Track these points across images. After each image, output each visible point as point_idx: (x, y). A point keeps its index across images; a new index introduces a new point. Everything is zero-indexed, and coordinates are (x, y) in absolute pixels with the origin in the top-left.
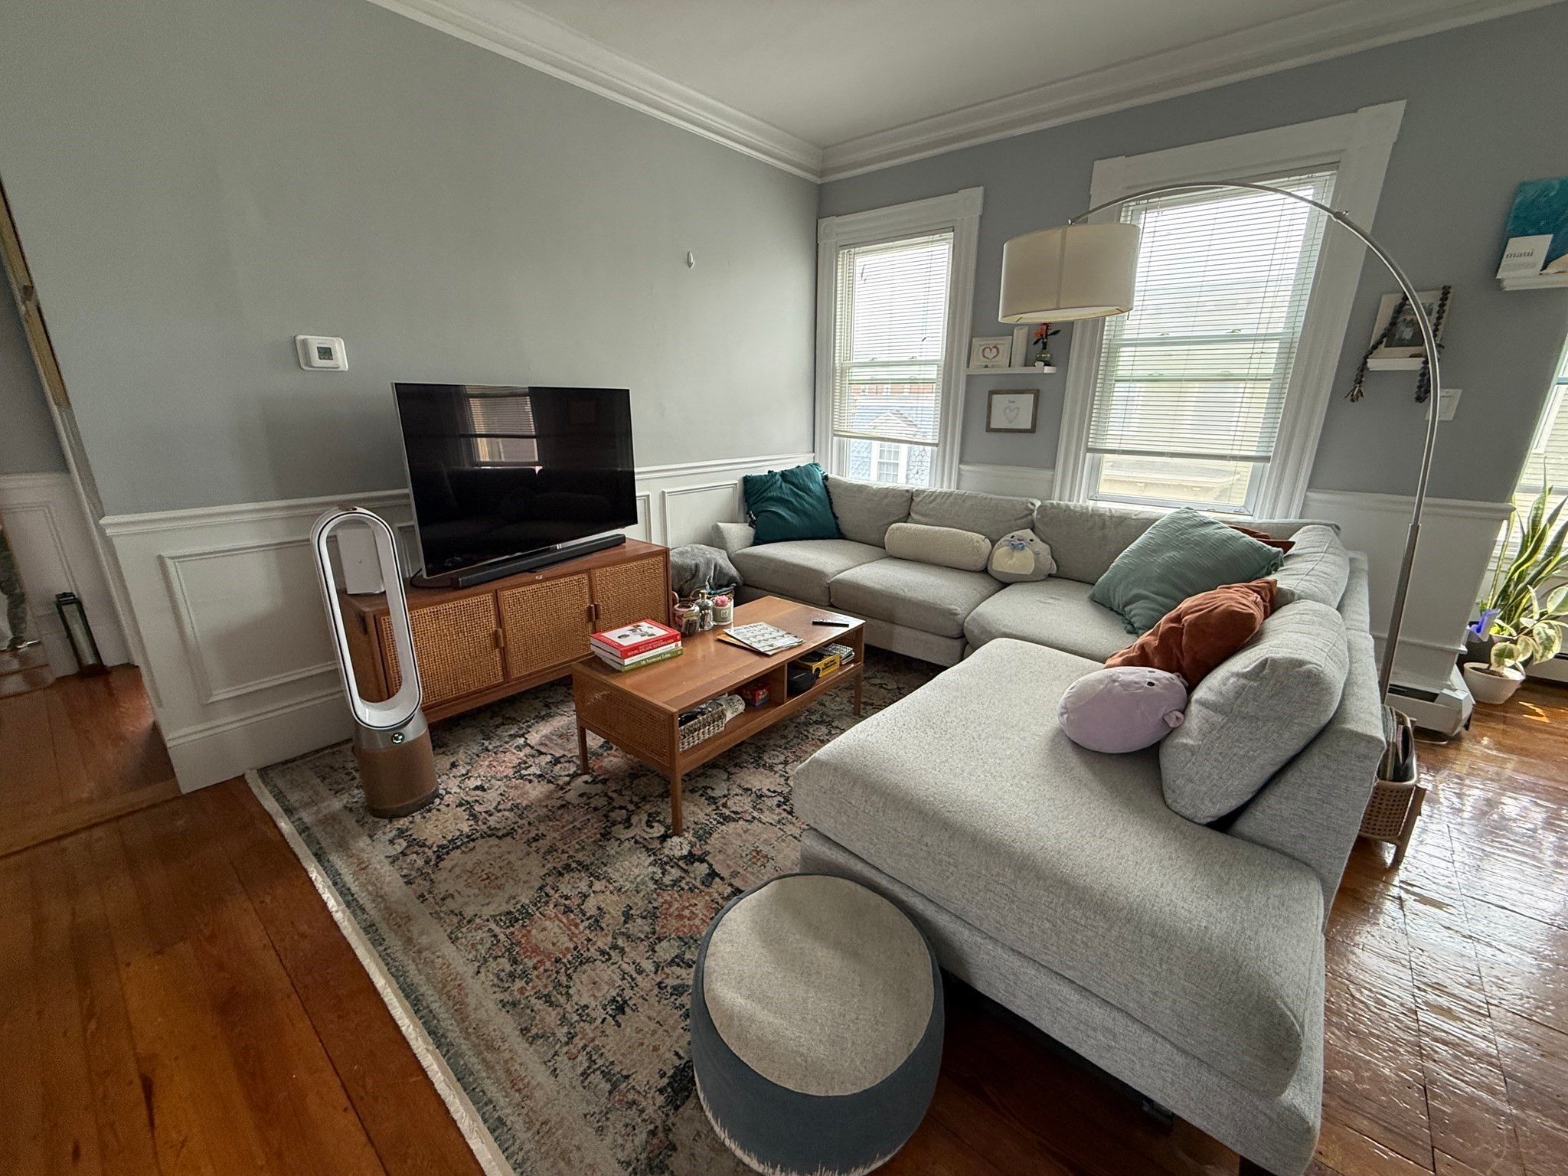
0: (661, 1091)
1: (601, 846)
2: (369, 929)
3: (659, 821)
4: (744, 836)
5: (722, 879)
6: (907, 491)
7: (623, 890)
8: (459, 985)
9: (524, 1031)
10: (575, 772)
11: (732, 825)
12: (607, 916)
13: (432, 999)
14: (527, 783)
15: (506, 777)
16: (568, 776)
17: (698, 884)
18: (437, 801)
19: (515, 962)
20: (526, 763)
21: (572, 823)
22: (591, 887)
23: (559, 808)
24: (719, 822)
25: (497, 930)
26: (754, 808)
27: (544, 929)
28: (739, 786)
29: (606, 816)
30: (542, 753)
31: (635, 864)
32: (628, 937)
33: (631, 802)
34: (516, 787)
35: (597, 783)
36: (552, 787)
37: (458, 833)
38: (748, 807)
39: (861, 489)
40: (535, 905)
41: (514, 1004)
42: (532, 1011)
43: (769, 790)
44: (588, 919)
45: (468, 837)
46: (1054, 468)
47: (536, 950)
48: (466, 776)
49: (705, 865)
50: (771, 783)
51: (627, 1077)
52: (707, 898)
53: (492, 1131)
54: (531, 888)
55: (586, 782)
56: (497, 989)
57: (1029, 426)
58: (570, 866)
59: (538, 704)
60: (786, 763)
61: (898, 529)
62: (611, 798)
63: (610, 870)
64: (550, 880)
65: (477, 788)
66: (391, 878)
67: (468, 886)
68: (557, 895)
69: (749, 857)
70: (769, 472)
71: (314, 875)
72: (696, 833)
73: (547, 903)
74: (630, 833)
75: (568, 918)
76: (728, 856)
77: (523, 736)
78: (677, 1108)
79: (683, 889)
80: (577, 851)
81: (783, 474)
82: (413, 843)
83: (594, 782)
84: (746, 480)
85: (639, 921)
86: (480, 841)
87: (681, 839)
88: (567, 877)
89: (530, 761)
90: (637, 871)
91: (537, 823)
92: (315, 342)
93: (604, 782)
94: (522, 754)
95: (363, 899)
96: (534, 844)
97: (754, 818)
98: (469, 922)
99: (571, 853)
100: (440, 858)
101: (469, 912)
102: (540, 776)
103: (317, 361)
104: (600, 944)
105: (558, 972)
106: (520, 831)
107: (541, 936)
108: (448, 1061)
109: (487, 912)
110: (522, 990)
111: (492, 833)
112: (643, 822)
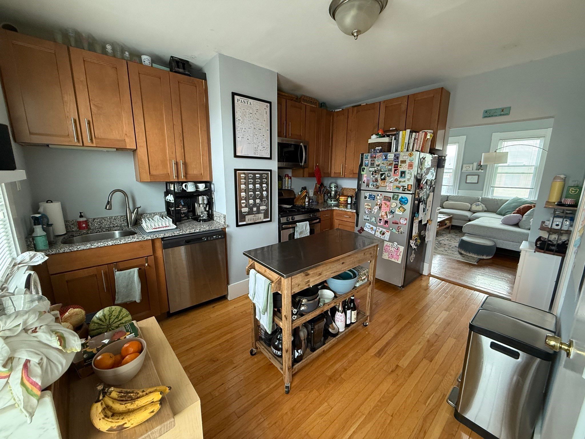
6: (447, 195)
46: (483, 190)
57: (476, 182)
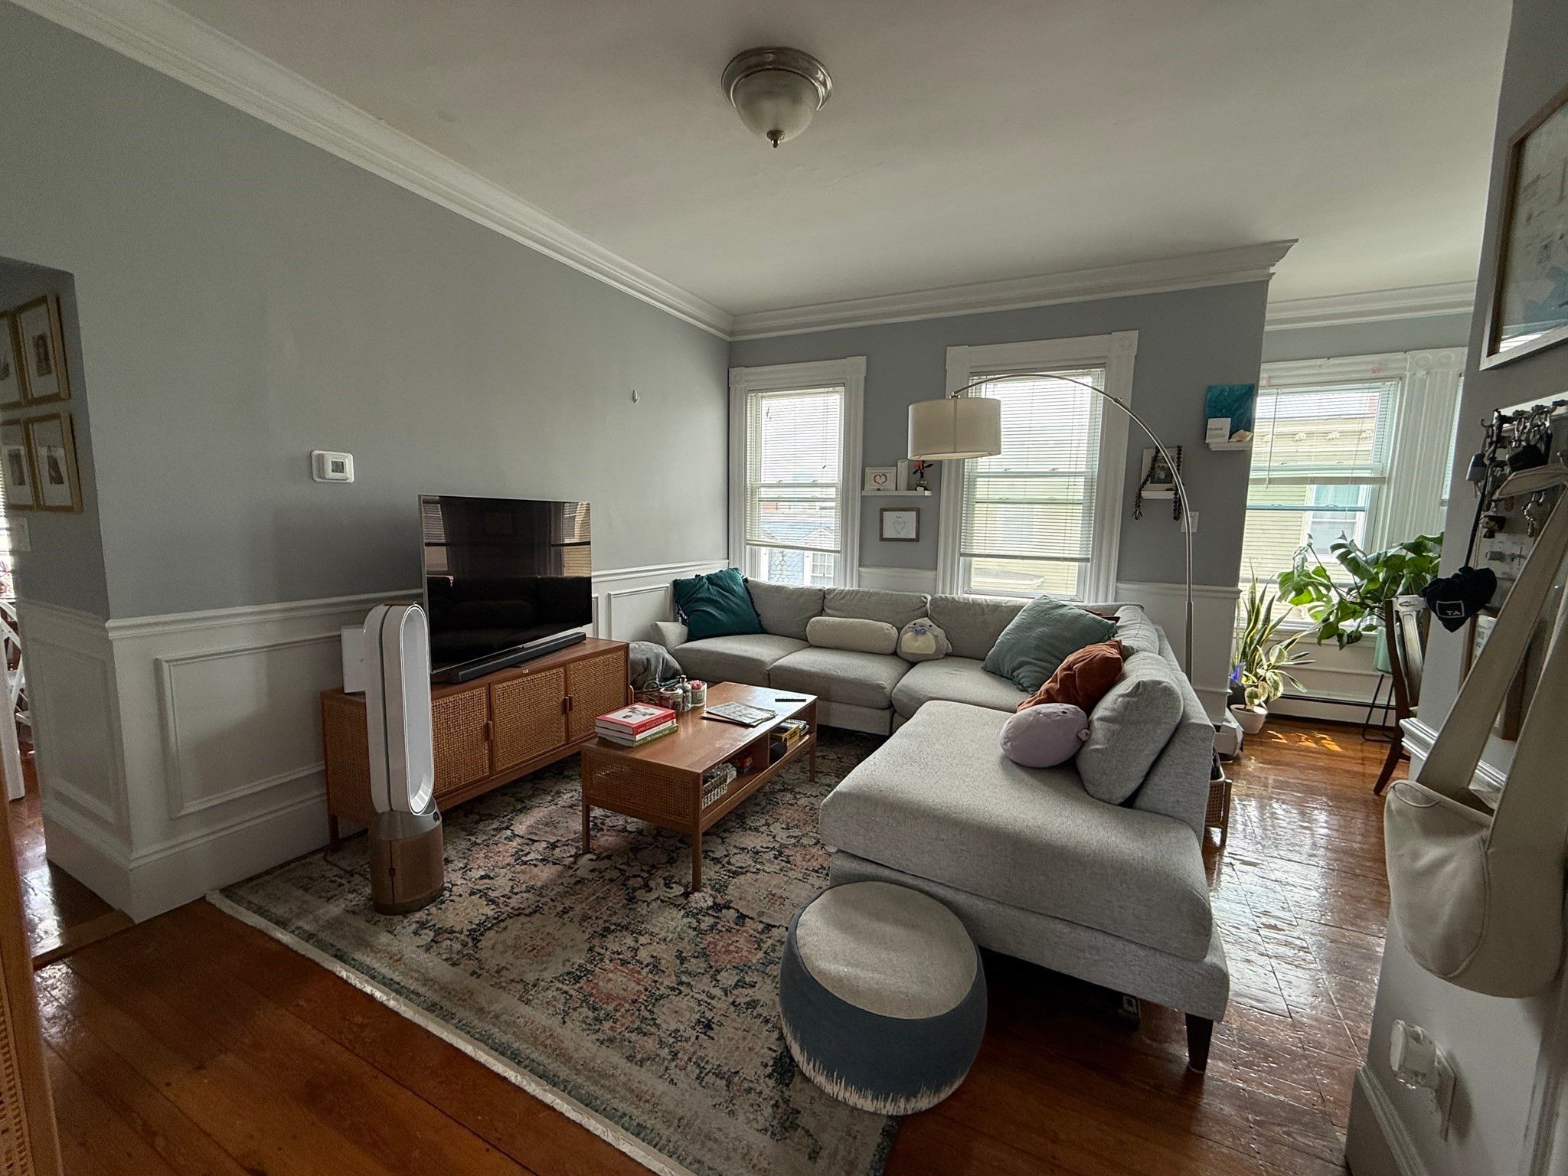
0: (769, 1076)
1: (630, 909)
2: (432, 1008)
3: (675, 883)
4: (757, 885)
5: (751, 918)
6: (820, 590)
7: (668, 940)
8: (551, 1035)
9: (630, 1058)
10: (576, 853)
11: (742, 877)
12: (663, 962)
13: (529, 1051)
14: (533, 867)
15: (508, 864)
16: (571, 856)
17: (733, 925)
18: (447, 894)
19: (595, 1009)
20: (523, 851)
21: (594, 894)
22: (637, 942)
23: (575, 884)
24: (729, 877)
25: (565, 988)
26: (755, 862)
27: (610, 980)
28: (735, 847)
29: (624, 885)
30: (534, 841)
31: (670, 918)
32: (690, 974)
33: (642, 870)
34: (523, 872)
35: (603, 859)
36: (559, 868)
37: (484, 917)
38: (750, 862)
39: (779, 590)
40: (591, 963)
41: (611, 1040)
42: (630, 1042)
43: (762, 847)
44: (647, 966)
45: (495, 919)
46: (936, 569)
47: (609, 997)
48: (466, 869)
49: (732, 911)
50: (762, 842)
51: (737, 1072)
52: (745, 934)
53: (637, 1135)
54: (580, 950)
55: (592, 860)
56: (589, 1032)
57: (913, 537)
58: (609, 928)
59: (507, 799)
60: (768, 825)
61: (818, 621)
62: (620, 870)
63: (648, 926)
64: (596, 942)
65: (482, 878)
66: (434, 964)
67: (517, 958)
68: (608, 953)
69: (767, 899)
70: (697, 576)
71: (344, 974)
72: (713, 888)
73: (602, 960)
74: (654, 895)
75: (627, 968)
76: (749, 901)
77: (507, 828)
78: (787, 1085)
79: (721, 931)
80: (610, 916)
81: (709, 578)
82: (439, 932)
83: (599, 858)
84: (676, 584)
85: (693, 960)
86: (510, 921)
87: (702, 894)
88: (611, 937)
89: (527, 849)
90: (674, 924)
91: (559, 898)
92: (331, 457)
93: (609, 857)
94: (515, 844)
95: (412, 985)
96: (566, 916)
97: (758, 869)
98: (534, 986)
99: (605, 918)
100: (476, 941)
101: (530, 978)
102: (543, 860)
103: (330, 474)
104: (666, 983)
105: (639, 1010)
106: (544, 907)
107: (610, 985)
108: (569, 1093)
109: (548, 975)
110: (612, 1029)
111: (518, 913)
112: (662, 885)
